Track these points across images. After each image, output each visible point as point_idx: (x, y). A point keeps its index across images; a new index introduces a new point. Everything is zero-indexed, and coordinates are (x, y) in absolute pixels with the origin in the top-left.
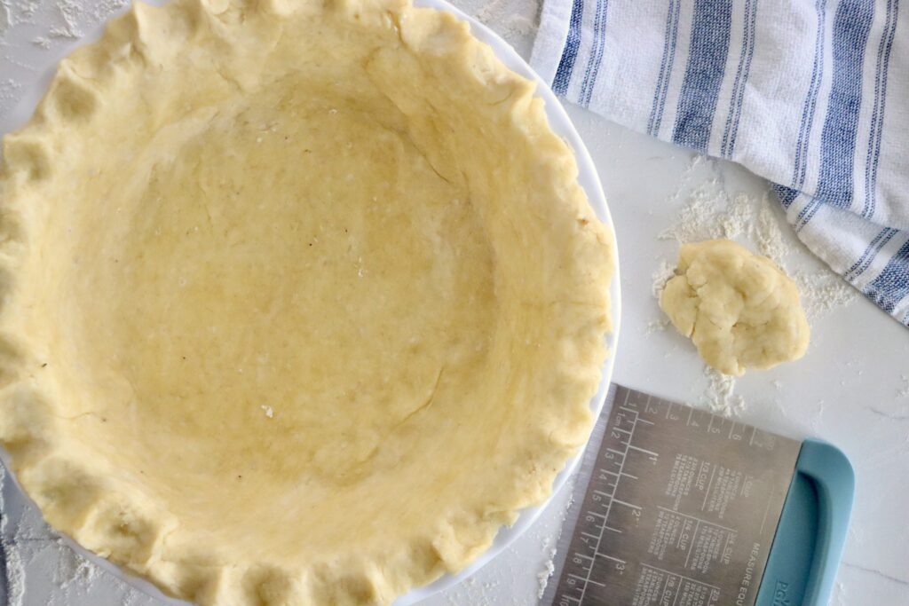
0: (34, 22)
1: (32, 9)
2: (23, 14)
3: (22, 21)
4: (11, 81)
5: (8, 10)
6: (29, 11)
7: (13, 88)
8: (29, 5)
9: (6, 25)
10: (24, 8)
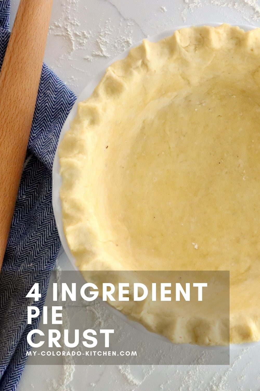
0: (85, 48)
1: (85, 42)
2: (80, 44)
3: (80, 48)
4: (73, 77)
5: (73, 42)
6: (83, 43)
7: (73, 81)
8: (83, 40)
9: (72, 49)
10: (81, 41)
